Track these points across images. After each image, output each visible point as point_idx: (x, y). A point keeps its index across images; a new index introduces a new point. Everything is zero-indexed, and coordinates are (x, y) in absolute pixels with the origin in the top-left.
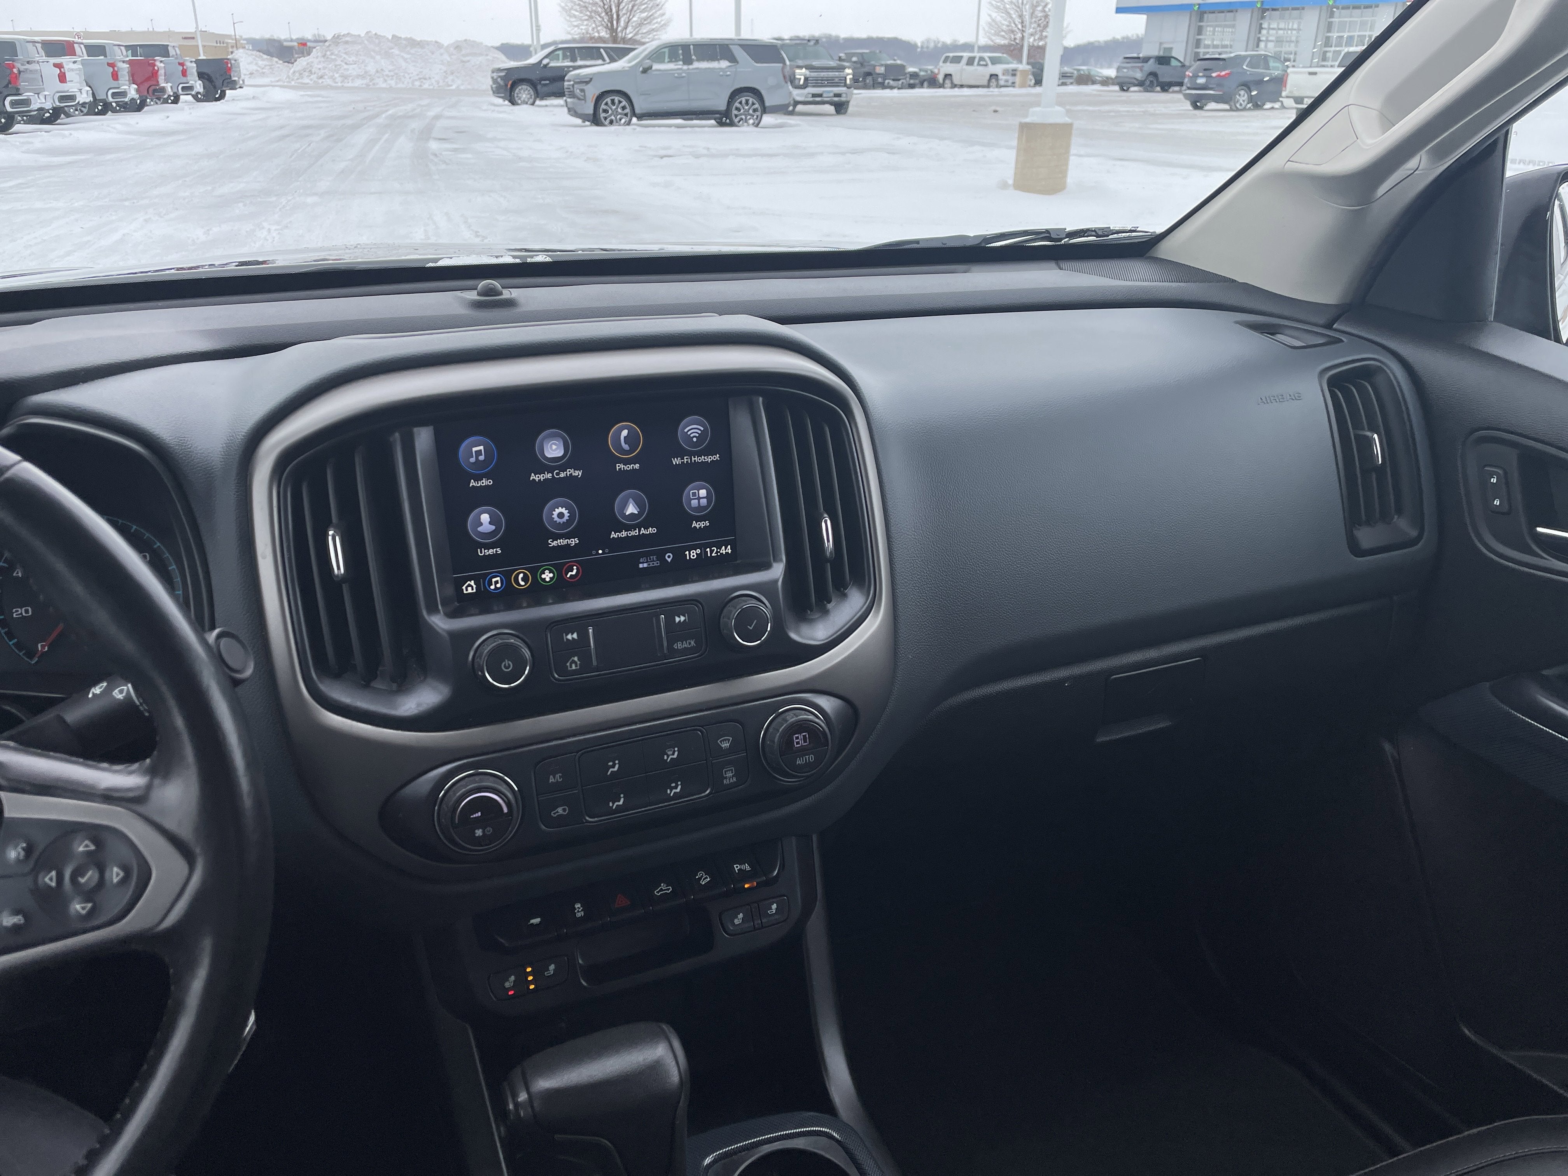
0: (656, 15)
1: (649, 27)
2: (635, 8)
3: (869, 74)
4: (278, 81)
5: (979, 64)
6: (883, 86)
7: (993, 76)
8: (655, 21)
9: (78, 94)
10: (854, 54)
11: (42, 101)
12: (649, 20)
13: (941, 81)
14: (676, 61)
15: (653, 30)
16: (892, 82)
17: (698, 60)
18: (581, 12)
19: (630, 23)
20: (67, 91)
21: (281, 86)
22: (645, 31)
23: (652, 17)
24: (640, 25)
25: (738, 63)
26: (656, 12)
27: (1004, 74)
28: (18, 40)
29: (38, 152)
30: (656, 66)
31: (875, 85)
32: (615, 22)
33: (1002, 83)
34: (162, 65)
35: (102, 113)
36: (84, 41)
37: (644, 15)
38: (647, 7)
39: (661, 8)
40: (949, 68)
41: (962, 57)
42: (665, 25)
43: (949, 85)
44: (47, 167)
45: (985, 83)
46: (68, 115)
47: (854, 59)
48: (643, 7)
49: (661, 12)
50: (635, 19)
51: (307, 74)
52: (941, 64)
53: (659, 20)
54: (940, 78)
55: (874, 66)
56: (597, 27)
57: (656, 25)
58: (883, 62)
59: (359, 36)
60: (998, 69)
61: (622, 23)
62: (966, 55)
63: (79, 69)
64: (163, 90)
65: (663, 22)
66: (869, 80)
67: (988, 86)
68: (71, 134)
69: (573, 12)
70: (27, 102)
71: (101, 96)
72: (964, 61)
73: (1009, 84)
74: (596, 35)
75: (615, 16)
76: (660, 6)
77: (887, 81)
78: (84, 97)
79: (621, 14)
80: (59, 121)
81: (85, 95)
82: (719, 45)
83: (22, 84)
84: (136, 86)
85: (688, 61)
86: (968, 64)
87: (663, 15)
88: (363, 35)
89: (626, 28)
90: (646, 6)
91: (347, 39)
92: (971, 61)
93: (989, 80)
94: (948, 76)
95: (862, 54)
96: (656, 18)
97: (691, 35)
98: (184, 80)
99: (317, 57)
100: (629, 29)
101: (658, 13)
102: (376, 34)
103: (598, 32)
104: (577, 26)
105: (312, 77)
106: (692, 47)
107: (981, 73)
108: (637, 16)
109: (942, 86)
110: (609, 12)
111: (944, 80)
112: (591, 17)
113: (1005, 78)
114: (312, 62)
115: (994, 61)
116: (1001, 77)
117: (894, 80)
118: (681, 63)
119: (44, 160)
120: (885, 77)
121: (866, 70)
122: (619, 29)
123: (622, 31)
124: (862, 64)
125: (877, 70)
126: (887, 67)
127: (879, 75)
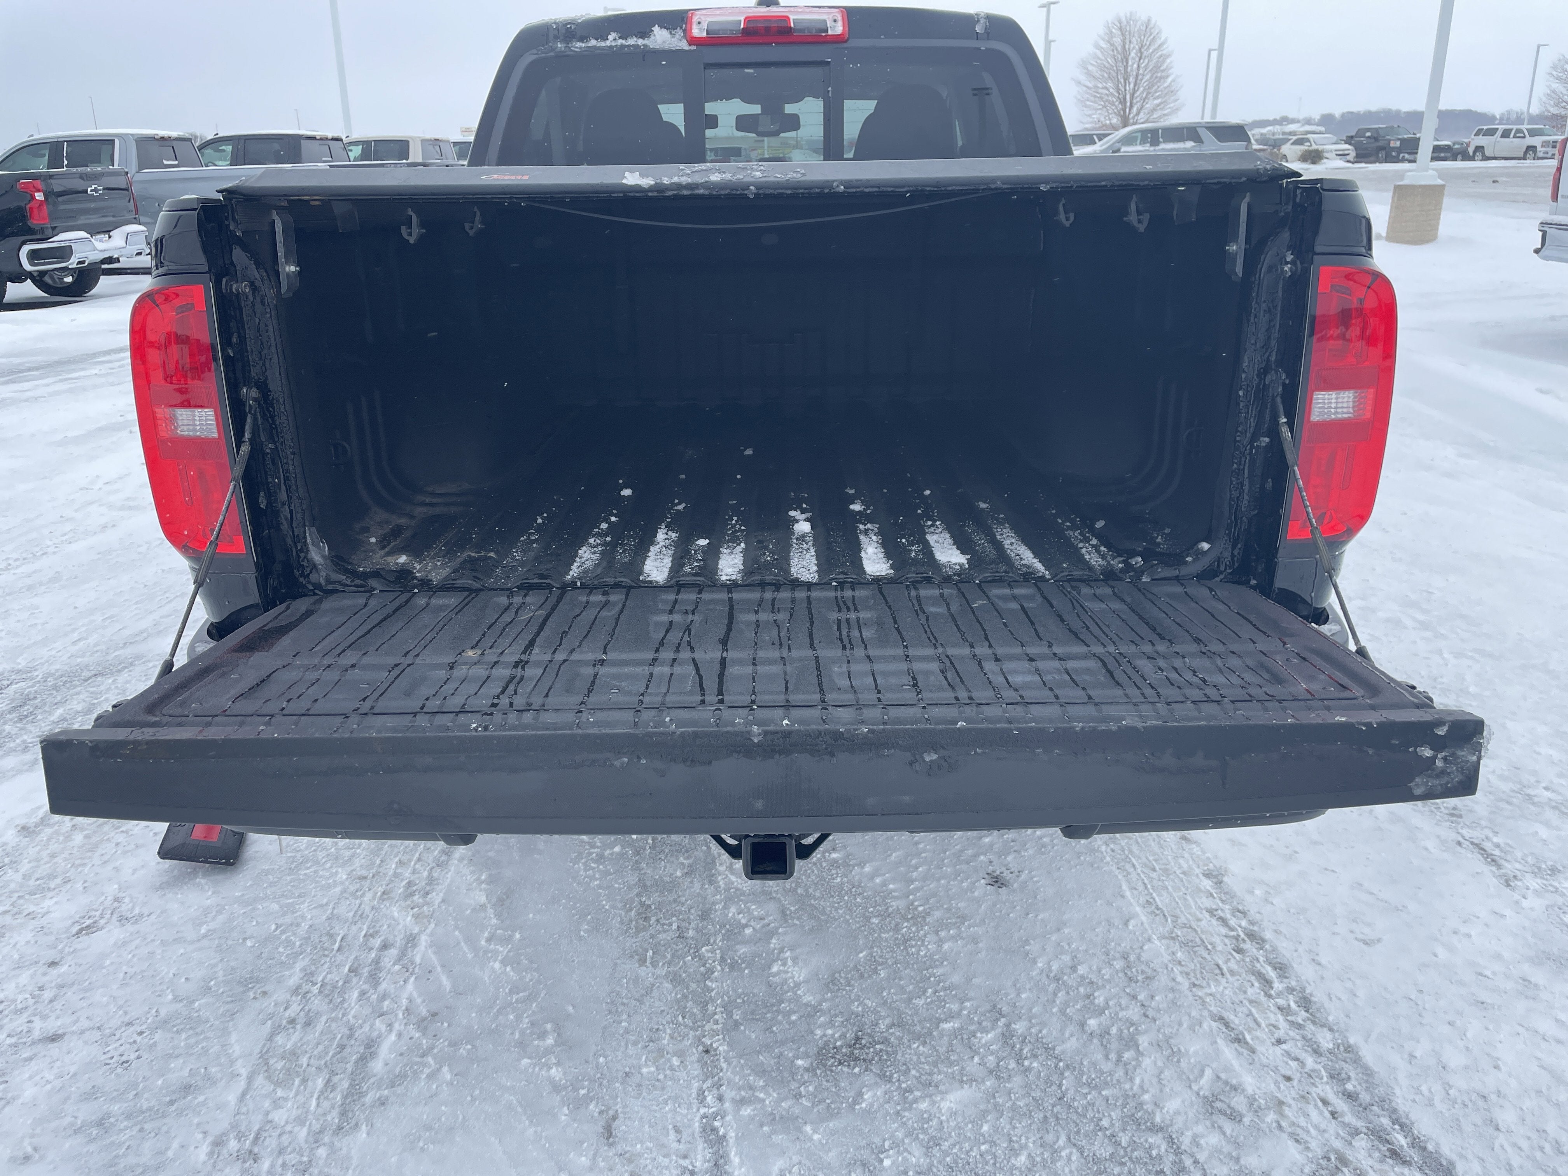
0: (1169, 101)
1: (1161, 113)
3: (1384, 148)
5: (1514, 137)
6: (1396, 160)
7: (1531, 148)
8: (1168, 106)
10: (1368, 130)
12: (1162, 106)
13: (1471, 154)
14: (1144, 143)
15: (1165, 115)
16: (1407, 156)
17: (1165, 142)
18: (1095, 102)
19: (1142, 110)
22: (1157, 116)
23: (1165, 104)
24: (1153, 110)
25: (1203, 142)
26: (1169, 98)
27: (1542, 146)
30: (1123, 149)
31: (1389, 159)
32: (1127, 110)
33: (1540, 155)
37: (1157, 102)
38: (1161, 95)
39: (1176, 94)
40: (1481, 141)
41: (1497, 129)
42: (1177, 109)
43: (1480, 157)
45: (1522, 155)
47: (1368, 134)
49: (1175, 98)
50: (1147, 106)
52: (1473, 136)
53: (1172, 105)
54: (1471, 150)
55: (1389, 141)
56: (1109, 114)
57: (1169, 110)
58: (1400, 137)
60: (1537, 141)
61: (1135, 110)
62: (1501, 127)
65: (1177, 106)
66: (1382, 155)
67: (1524, 158)
69: (1088, 103)
72: (1499, 133)
73: (1550, 155)
74: (1108, 122)
75: (1128, 104)
76: (1174, 93)
77: (1401, 155)
79: (1134, 101)
82: (1187, 128)
85: (1155, 142)
86: (1502, 136)
87: (1177, 100)
89: (1138, 113)
90: (1160, 92)
92: (1506, 134)
93: (1526, 153)
94: (1479, 149)
95: (1377, 129)
96: (1169, 104)
100: (1141, 115)
101: (1172, 99)
103: (1110, 119)
104: (1090, 116)
106: (1160, 131)
107: (1516, 145)
108: (1151, 103)
109: (1472, 159)
110: (1123, 102)
111: (1475, 152)
112: (1105, 107)
113: (1544, 149)
115: (1533, 133)
116: (1539, 149)
117: (1409, 154)
118: (1148, 145)
120: (1399, 150)
121: (1381, 144)
122: (1131, 116)
123: (1134, 118)
124: (1376, 139)
125: (1392, 144)
126: (1403, 141)
127: (1394, 149)
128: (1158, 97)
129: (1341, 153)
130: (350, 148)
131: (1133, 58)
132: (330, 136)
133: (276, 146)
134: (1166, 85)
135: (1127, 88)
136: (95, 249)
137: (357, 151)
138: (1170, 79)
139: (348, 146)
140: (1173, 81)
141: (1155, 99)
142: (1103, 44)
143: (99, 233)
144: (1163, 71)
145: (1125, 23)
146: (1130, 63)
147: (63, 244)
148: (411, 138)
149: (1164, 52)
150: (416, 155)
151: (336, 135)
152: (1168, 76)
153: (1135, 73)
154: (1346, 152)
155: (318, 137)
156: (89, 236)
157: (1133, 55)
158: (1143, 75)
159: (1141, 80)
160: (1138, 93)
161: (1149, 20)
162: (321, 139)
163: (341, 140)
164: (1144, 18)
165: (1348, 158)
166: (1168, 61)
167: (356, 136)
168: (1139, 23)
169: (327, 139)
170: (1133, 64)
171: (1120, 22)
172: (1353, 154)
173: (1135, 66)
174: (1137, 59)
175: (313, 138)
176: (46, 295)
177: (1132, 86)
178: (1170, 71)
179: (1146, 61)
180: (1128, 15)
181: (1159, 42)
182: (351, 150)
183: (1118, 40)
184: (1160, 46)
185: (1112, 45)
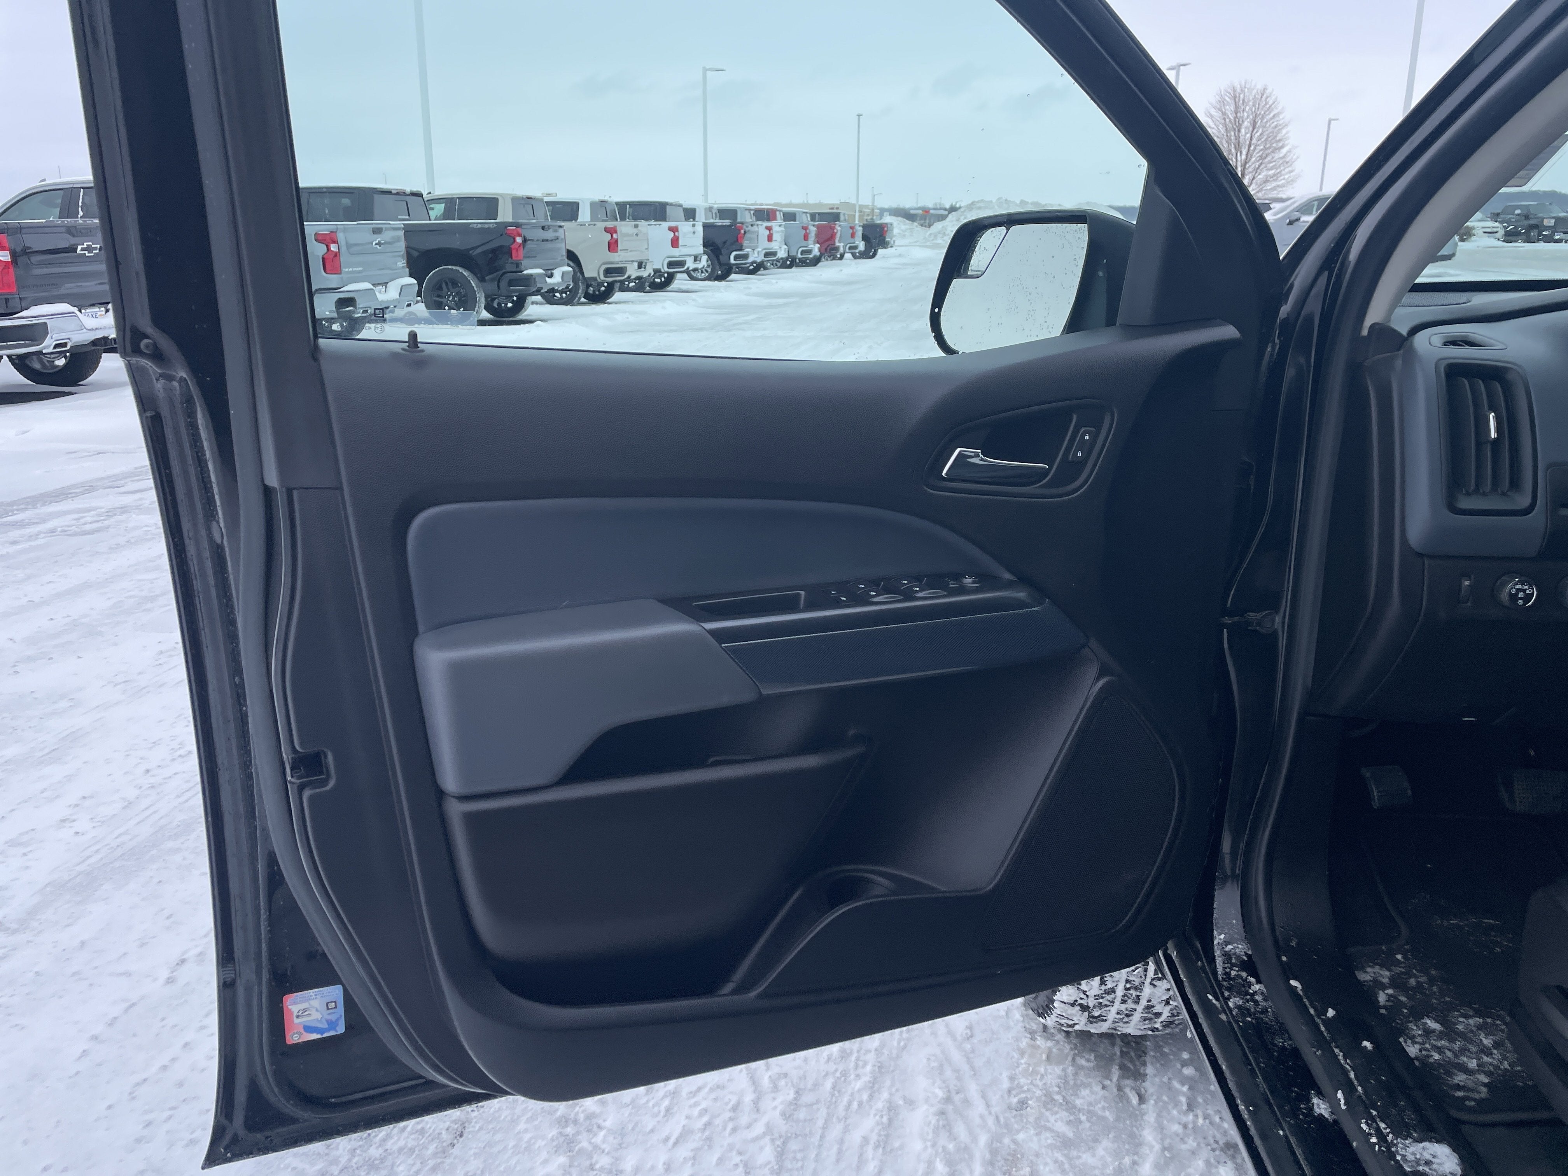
0: (1283, 172)
1: (1274, 184)
2: (1262, 166)
3: (1536, 227)
4: (915, 242)
6: (1549, 239)
8: (1282, 177)
9: (779, 251)
10: (1518, 207)
11: (756, 256)
12: (1275, 178)
15: (1278, 186)
19: (1254, 181)
20: (772, 249)
21: (920, 246)
22: (1269, 188)
23: (1279, 175)
24: (1266, 181)
26: (1284, 170)
28: (739, 208)
29: (756, 295)
34: (839, 228)
35: (790, 267)
36: (784, 209)
37: (1271, 172)
38: (1276, 165)
39: (1291, 165)
42: (1292, 181)
44: (771, 306)
46: (766, 268)
47: (1518, 212)
48: (1271, 165)
49: (1290, 169)
50: (1260, 177)
51: (941, 235)
53: (1286, 177)
55: (1543, 219)
57: (1283, 181)
58: (1553, 215)
59: (991, 202)
63: (782, 231)
64: (837, 249)
65: (1290, 179)
68: (777, 283)
70: (746, 256)
71: (793, 253)
76: (1289, 164)
77: (1555, 235)
78: (782, 254)
79: (1246, 172)
80: (759, 273)
81: (783, 252)
83: (745, 243)
84: (819, 246)
87: (1292, 171)
88: (994, 201)
90: (1274, 163)
91: (982, 205)
96: (1284, 175)
97: (1321, 190)
98: (852, 240)
99: (952, 221)
101: (1287, 170)
102: (1006, 200)
105: (944, 238)
108: (1263, 174)
114: (947, 226)
119: (765, 302)
120: (1554, 229)
121: (1532, 222)
124: (1527, 217)
125: (1546, 223)
126: (1558, 220)
127: (1547, 228)
128: (1271, 169)
129: (1489, 230)
130: (431, 206)
131: (1246, 128)
132: (408, 190)
133: (346, 201)
134: (1281, 155)
135: (1239, 158)
136: (82, 327)
137: (439, 208)
138: (1284, 150)
139: (428, 204)
140: (1289, 151)
141: (1269, 170)
142: (1213, 112)
143: (93, 305)
144: (1279, 141)
145: (1238, 90)
146: (1243, 131)
147: (35, 321)
148: (501, 195)
149: (1281, 122)
150: (505, 215)
151: (415, 189)
152: (1282, 147)
153: (1248, 142)
154: (1495, 230)
155: (394, 192)
156: (75, 310)
157: (1246, 124)
158: (1256, 146)
159: (1254, 150)
160: (1250, 164)
161: (1265, 89)
162: (398, 194)
163: (420, 195)
164: (1260, 87)
165: (1497, 235)
166: (1284, 131)
167: (439, 192)
168: (1255, 91)
169: (404, 194)
170: (1246, 133)
171: (1234, 91)
172: (1501, 232)
173: (1248, 135)
174: (1251, 129)
175: (388, 192)
176: (30, 382)
177: (1244, 157)
178: (1286, 142)
179: (1260, 131)
180: (1243, 83)
181: (1275, 112)
182: (432, 209)
183: (1230, 108)
184: (1279, 114)
185: (1224, 114)
